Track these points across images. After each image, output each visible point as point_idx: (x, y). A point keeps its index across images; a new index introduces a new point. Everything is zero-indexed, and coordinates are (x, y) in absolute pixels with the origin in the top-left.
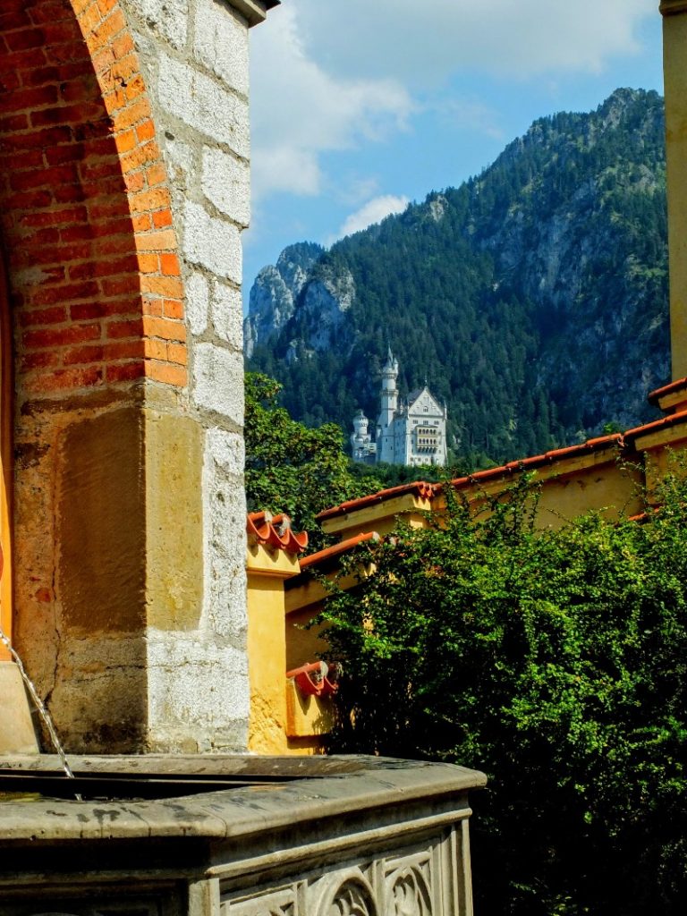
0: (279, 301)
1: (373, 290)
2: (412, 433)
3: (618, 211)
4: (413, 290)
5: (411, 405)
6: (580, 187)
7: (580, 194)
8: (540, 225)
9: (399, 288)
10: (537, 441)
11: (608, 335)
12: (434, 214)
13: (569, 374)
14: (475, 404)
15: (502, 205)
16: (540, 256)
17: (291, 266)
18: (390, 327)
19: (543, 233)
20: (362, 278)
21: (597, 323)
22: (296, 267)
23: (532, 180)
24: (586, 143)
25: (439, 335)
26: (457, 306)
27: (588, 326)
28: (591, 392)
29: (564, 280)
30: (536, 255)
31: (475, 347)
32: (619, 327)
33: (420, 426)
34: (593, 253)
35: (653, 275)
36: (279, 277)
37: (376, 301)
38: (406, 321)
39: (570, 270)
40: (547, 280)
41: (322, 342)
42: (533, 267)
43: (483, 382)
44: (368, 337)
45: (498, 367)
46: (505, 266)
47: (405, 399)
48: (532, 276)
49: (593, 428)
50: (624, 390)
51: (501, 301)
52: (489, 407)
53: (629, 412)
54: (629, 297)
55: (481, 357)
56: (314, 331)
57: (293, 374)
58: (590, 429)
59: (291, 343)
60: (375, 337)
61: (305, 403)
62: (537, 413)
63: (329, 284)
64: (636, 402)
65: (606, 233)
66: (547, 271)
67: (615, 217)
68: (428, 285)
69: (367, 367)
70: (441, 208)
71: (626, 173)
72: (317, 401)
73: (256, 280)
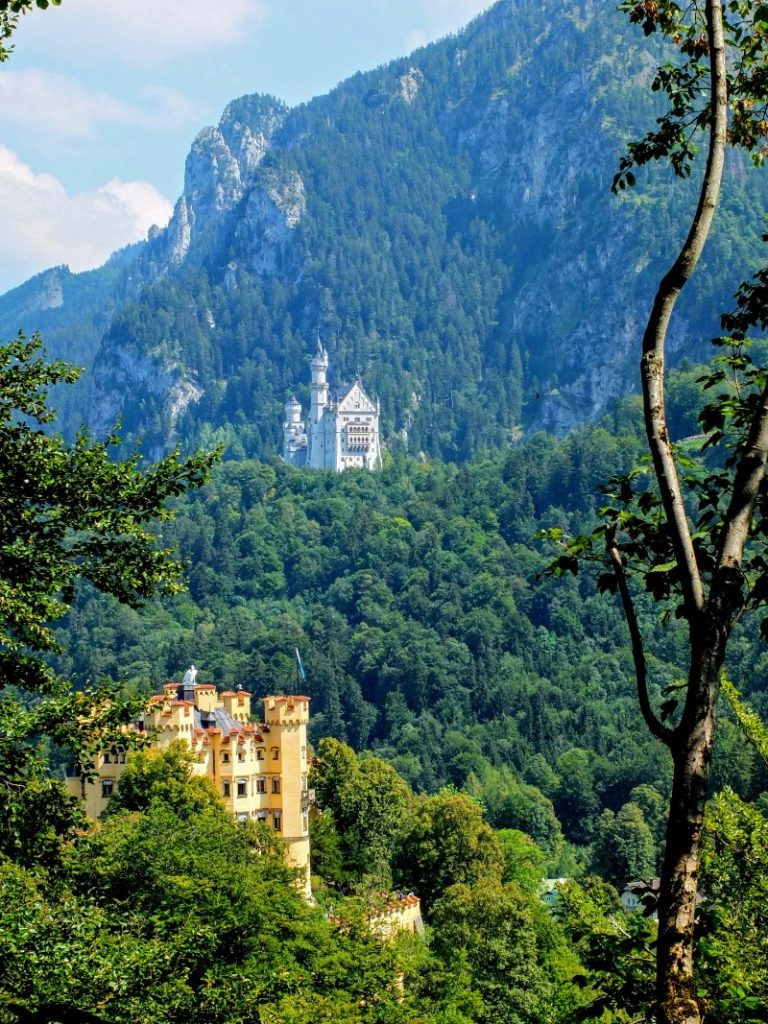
0: (222, 175)
1: (327, 201)
2: (343, 430)
3: (611, 113)
4: (375, 201)
5: (341, 401)
6: (569, 79)
7: (570, 88)
8: (523, 122)
9: (359, 199)
10: (507, 399)
11: (591, 273)
12: (405, 93)
13: (549, 314)
14: (440, 352)
15: (483, 89)
16: (524, 161)
17: (237, 127)
18: (345, 252)
19: (527, 134)
20: (314, 184)
21: (580, 257)
22: (244, 129)
23: (520, 57)
24: (582, 16)
25: (404, 261)
26: (426, 221)
27: (570, 259)
28: (572, 339)
29: (550, 193)
30: (519, 160)
31: (444, 278)
32: (603, 264)
33: (350, 424)
34: (581, 165)
35: (642, 203)
36: (222, 142)
37: (330, 214)
38: (364, 244)
39: (557, 181)
40: (532, 191)
41: (266, 263)
42: (515, 173)
43: (451, 325)
44: (318, 264)
45: (468, 305)
46: (486, 167)
47: (336, 393)
48: (515, 185)
49: (571, 384)
50: (607, 340)
51: (477, 217)
52: (455, 356)
53: (611, 366)
54: (615, 229)
55: (450, 292)
56: (257, 250)
57: (232, 305)
58: (567, 386)
59: (230, 266)
60: (327, 266)
61: (245, 344)
62: (508, 366)
63: (274, 192)
64: (619, 356)
65: (597, 142)
66: (532, 180)
67: (607, 122)
68: (393, 194)
69: (317, 301)
70: (413, 84)
71: (624, 62)
72: (259, 343)
73: (193, 146)
